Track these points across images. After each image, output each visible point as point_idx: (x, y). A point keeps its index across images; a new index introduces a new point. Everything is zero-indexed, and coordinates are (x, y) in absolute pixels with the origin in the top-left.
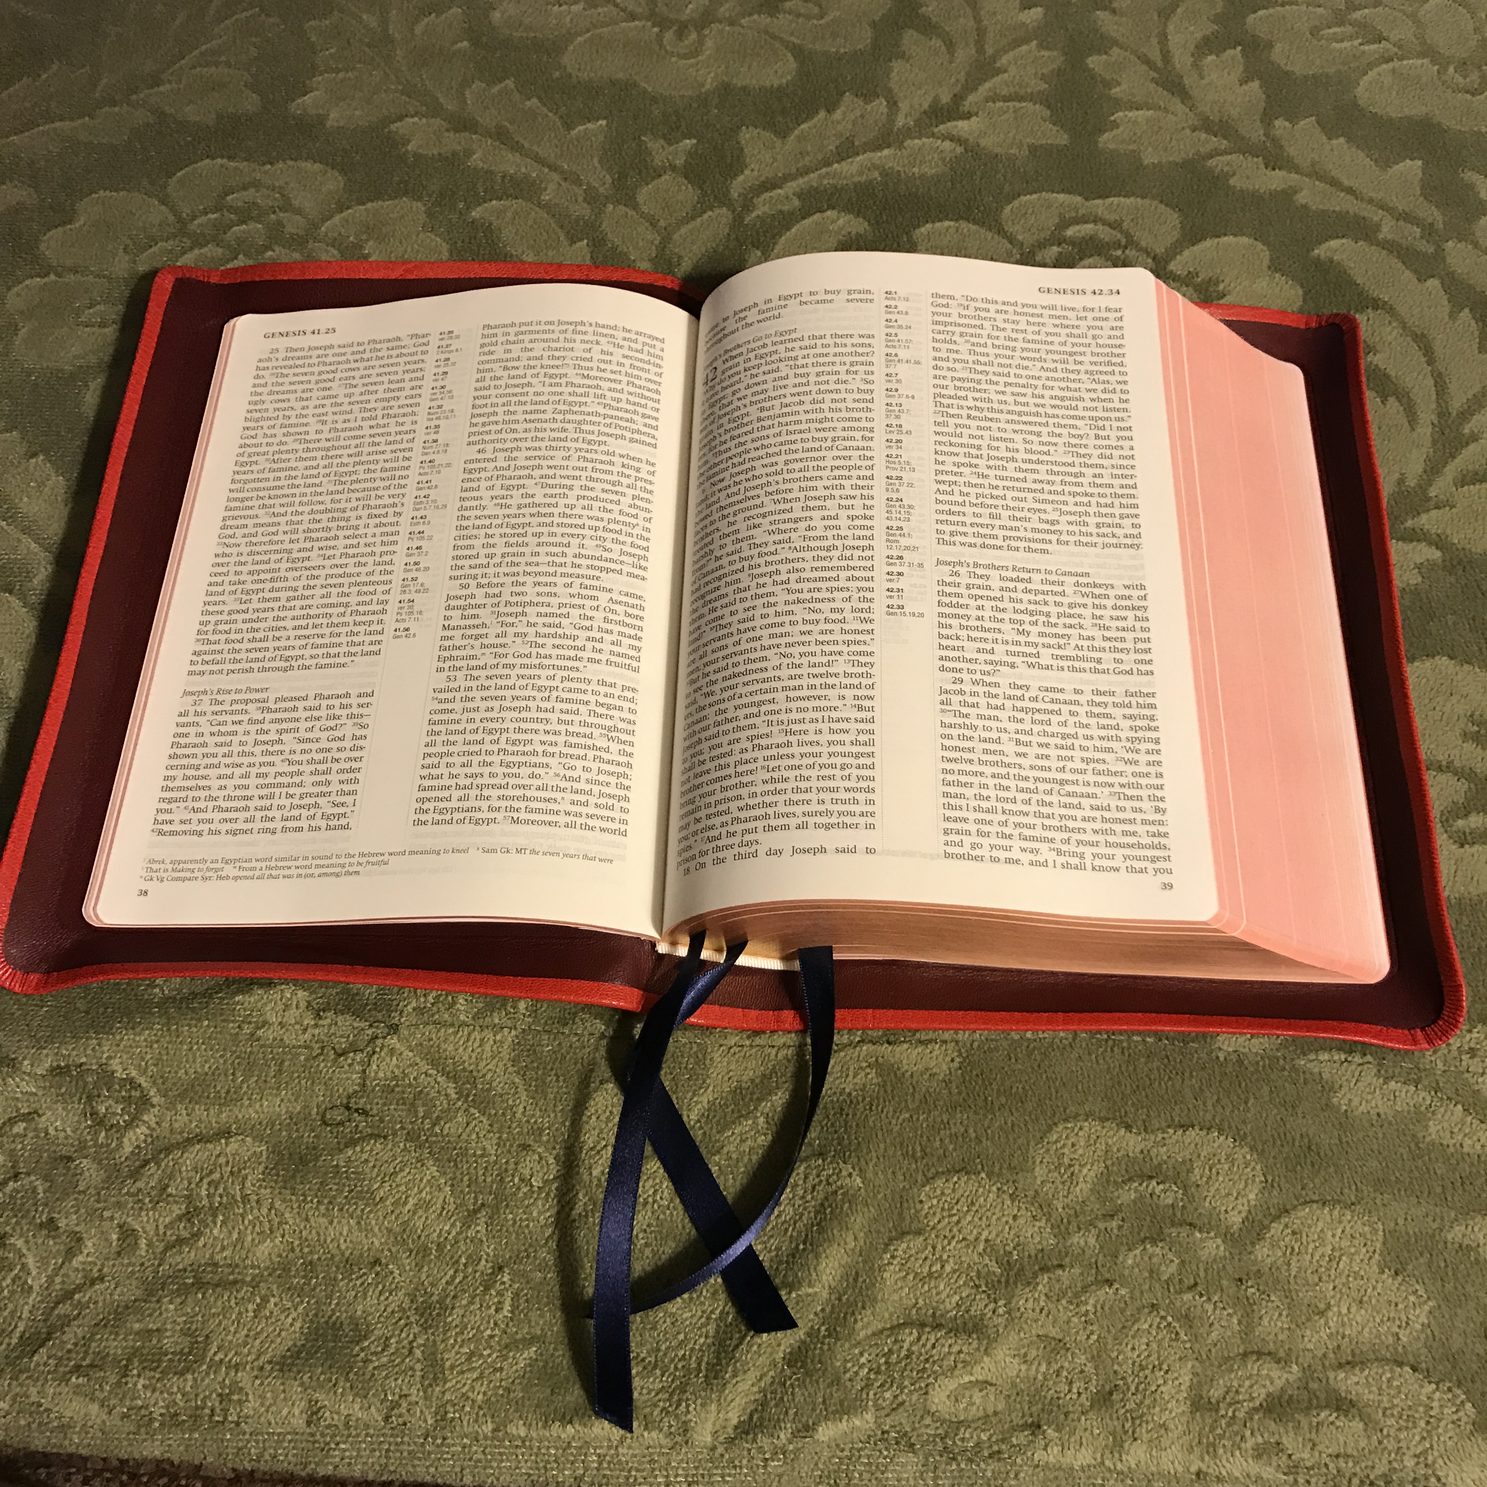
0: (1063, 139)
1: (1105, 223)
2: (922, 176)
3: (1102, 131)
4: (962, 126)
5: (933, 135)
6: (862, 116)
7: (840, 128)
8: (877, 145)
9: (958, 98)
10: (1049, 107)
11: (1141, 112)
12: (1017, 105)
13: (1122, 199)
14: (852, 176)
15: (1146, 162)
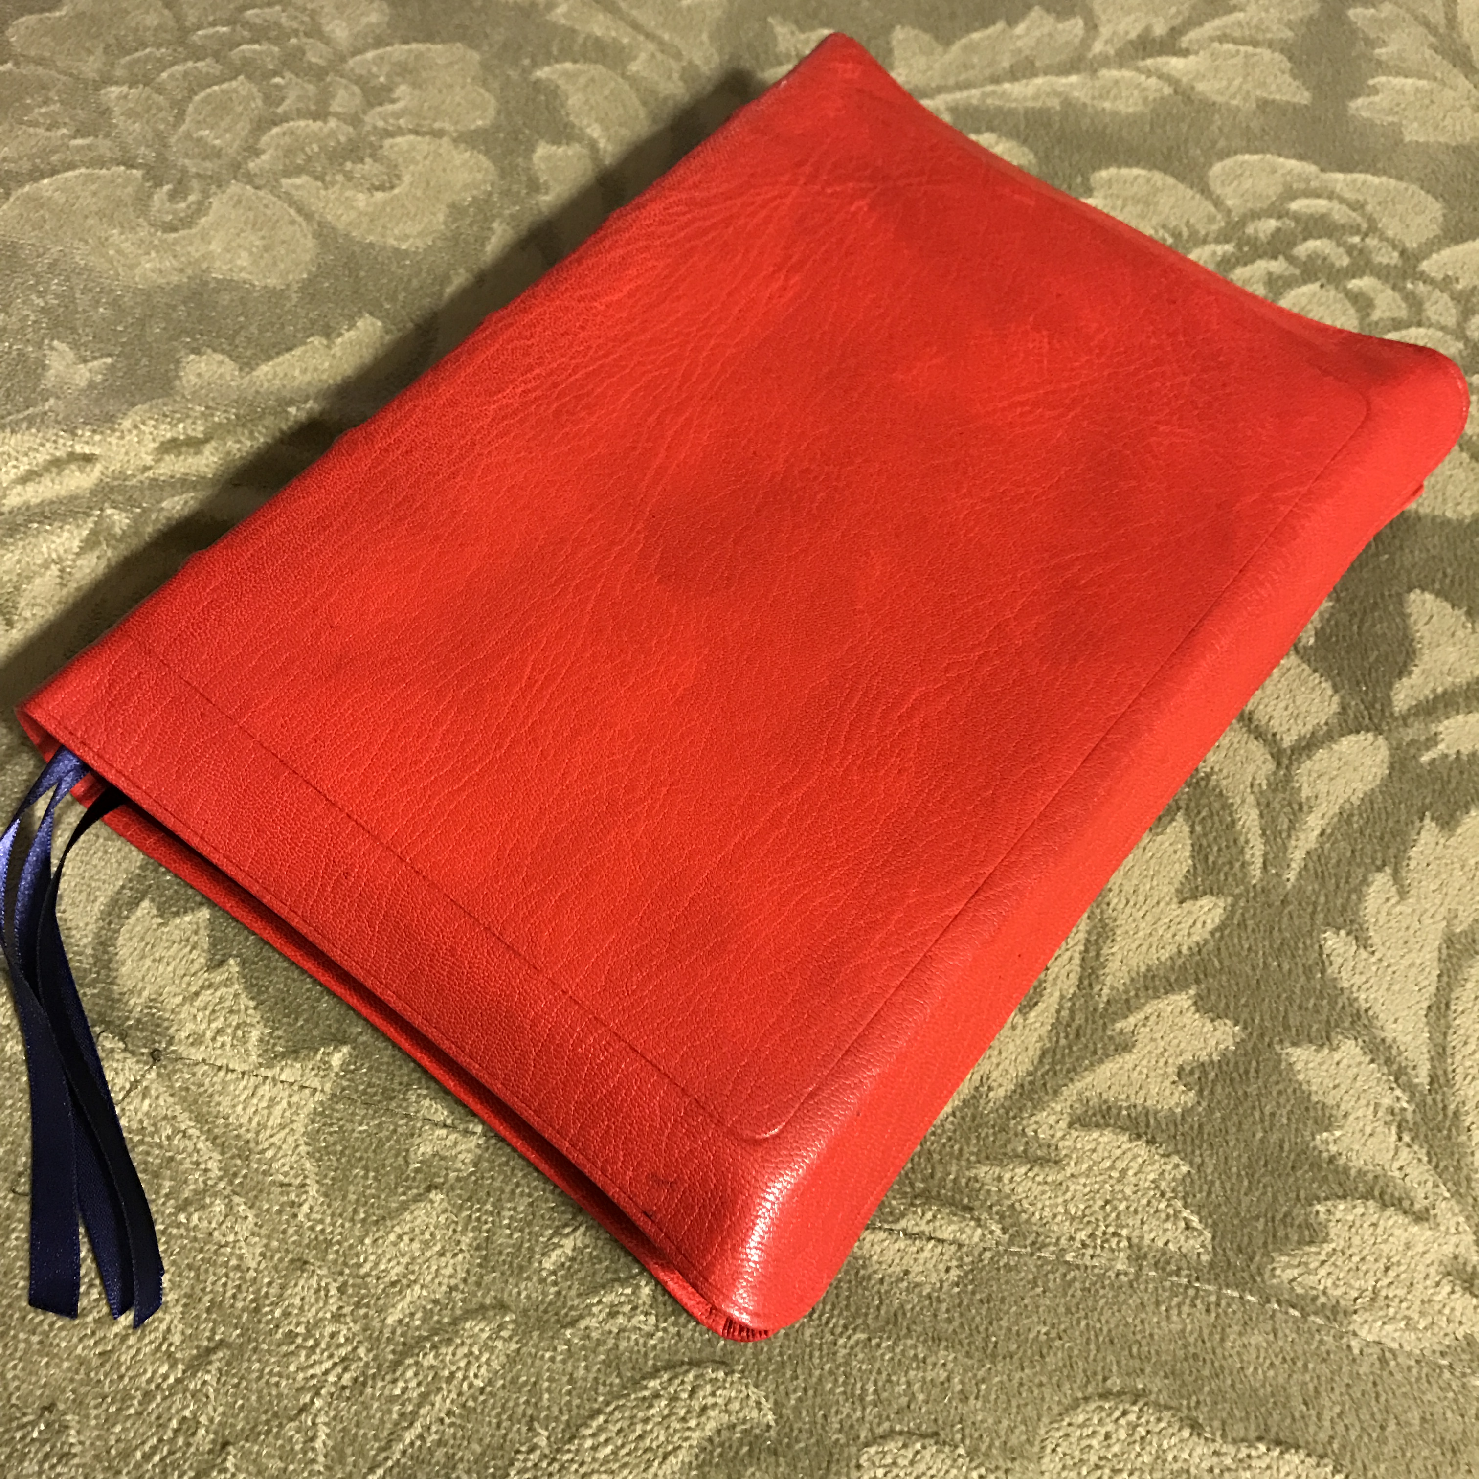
0: (1304, 97)
1: (1342, 200)
2: (1115, 114)
3: (1354, 95)
4: (1175, 64)
5: (1138, 70)
6: (1050, 35)
7: (1020, 43)
8: (1065, 70)
9: (1175, 32)
10: (1290, 59)
11: (1410, 81)
12: (1250, 49)
13: (1369, 177)
14: (1025, 99)
15: (1407, 139)
